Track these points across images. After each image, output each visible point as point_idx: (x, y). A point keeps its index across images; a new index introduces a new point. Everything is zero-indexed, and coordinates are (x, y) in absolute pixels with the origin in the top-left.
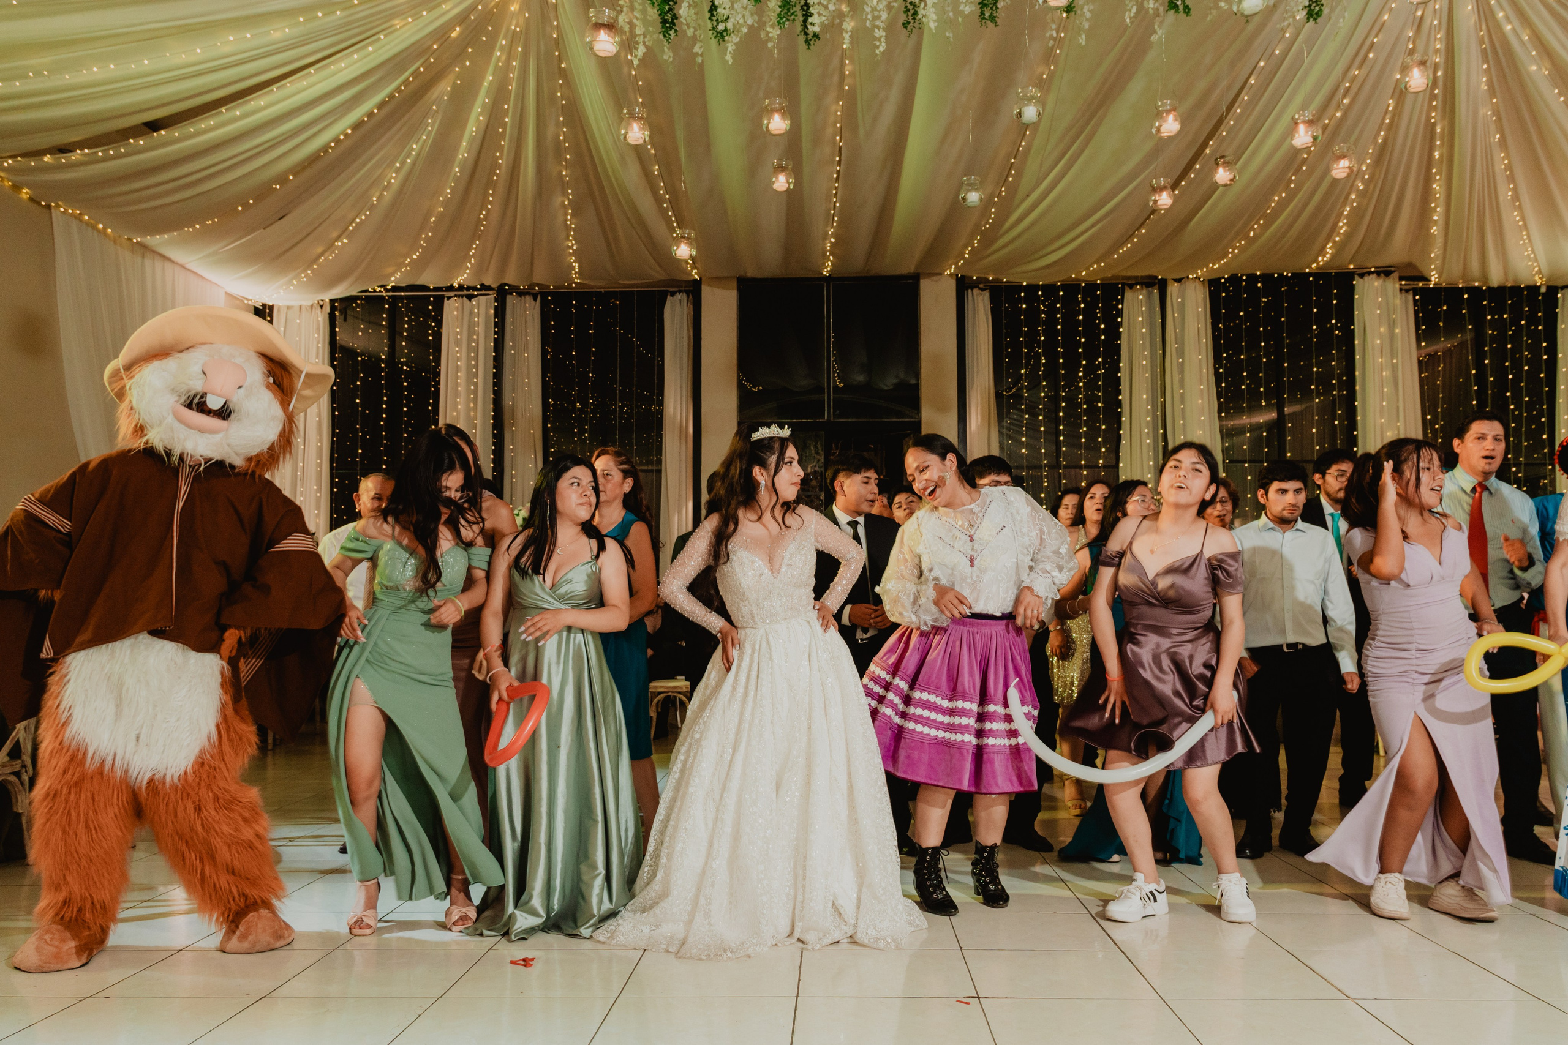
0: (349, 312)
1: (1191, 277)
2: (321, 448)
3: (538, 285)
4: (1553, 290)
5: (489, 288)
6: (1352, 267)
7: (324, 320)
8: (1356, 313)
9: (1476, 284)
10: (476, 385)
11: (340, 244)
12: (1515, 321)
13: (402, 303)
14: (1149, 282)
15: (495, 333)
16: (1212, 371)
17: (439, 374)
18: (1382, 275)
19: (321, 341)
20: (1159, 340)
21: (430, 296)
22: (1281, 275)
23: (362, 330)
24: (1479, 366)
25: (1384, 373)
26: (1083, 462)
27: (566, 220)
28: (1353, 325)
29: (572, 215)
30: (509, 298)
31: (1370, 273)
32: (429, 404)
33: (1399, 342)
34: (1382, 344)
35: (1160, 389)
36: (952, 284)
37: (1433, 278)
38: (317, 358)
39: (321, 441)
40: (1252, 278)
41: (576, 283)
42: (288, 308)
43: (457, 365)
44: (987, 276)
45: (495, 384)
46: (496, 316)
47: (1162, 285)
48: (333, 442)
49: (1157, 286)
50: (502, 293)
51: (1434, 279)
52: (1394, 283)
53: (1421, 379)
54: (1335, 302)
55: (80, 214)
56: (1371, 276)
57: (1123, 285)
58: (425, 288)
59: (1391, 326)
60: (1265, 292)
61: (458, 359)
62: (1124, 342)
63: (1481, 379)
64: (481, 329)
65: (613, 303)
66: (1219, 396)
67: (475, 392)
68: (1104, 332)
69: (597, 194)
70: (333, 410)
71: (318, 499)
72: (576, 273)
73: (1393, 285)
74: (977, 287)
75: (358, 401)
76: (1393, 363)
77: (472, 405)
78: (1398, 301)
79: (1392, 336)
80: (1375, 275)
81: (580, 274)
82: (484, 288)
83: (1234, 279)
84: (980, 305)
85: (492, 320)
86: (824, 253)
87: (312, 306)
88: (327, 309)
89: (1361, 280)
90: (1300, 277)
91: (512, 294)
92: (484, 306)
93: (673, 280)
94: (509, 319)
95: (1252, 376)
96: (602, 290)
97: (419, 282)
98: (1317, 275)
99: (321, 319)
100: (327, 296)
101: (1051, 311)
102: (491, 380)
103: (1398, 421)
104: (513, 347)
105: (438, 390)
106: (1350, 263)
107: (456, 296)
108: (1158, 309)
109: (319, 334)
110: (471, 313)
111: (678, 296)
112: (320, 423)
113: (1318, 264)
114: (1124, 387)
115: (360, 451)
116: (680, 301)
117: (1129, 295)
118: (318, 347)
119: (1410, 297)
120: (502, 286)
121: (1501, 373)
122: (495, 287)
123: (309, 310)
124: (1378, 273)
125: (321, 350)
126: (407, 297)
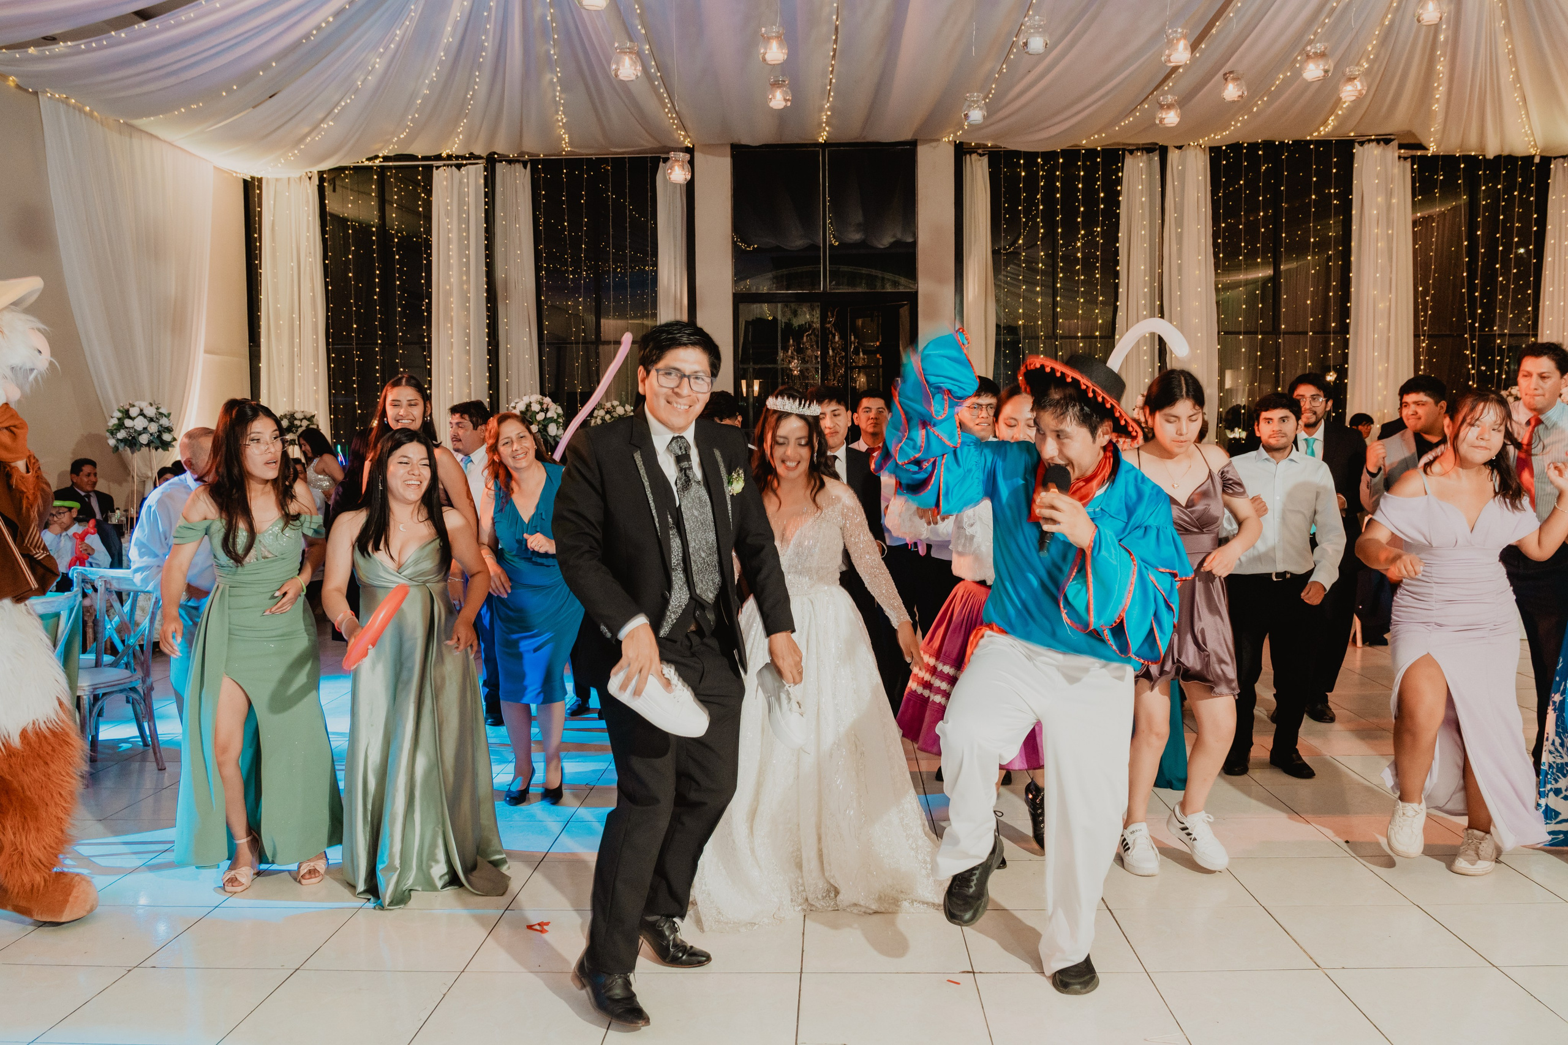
0: (337, 183)
1: (1192, 144)
2: (316, 324)
3: (528, 153)
4: (1546, 161)
5: (479, 157)
6: (1352, 134)
7: (313, 192)
8: (1355, 182)
9: (1473, 154)
10: (468, 257)
11: (326, 126)
12: (1508, 190)
13: (391, 172)
14: (1149, 149)
15: (486, 203)
16: (1210, 241)
17: (430, 246)
18: (1382, 143)
19: (311, 215)
20: (1158, 209)
21: (418, 166)
22: (1282, 143)
23: (352, 202)
24: (1471, 237)
25: (1379, 244)
26: (1079, 334)
27: (555, 96)
28: (1352, 194)
29: (561, 91)
30: (498, 165)
31: (1370, 141)
32: (422, 278)
33: (1396, 210)
34: (1378, 214)
35: (1158, 259)
36: (951, 149)
37: (1431, 149)
39: (316, 316)
40: (1253, 146)
41: (566, 151)
42: (277, 180)
43: (449, 237)
44: (986, 143)
45: (487, 256)
46: (486, 186)
47: (1163, 151)
48: (327, 315)
49: (1158, 152)
50: (491, 161)
52: (1393, 152)
54: (1334, 171)
55: (67, 98)
56: (1371, 144)
57: (1124, 150)
58: (413, 157)
59: (1389, 194)
60: (1266, 159)
61: (449, 231)
62: (1123, 211)
63: (1472, 251)
64: (472, 199)
65: (604, 168)
67: (468, 264)
68: (1104, 200)
69: (587, 73)
70: (326, 284)
71: (316, 375)
72: (566, 143)
73: (1392, 153)
74: (976, 152)
75: (350, 275)
76: (1388, 234)
77: (465, 278)
78: (1396, 171)
79: (1389, 207)
80: (1375, 143)
81: (571, 143)
82: (472, 156)
83: (1235, 147)
84: (979, 171)
85: (482, 190)
86: (820, 124)
87: (300, 177)
88: (316, 180)
89: (1361, 148)
90: (1300, 145)
91: (501, 161)
92: (474, 174)
93: (664, 147)
94: (499, 189)
95: (1250, 246)
96: (594, 157)
97: (407, 152)
98: (1318, 143)
99: (311, 190)
100: (315, 170)
101: (1050, 178)
102: (483, 253)
103: (1390, 292)
104: (504, 218)
105: (430, 263)
106: (1351, 131)
107: (444, 165)
108: (1158, 177)
109: (308, 207)
110: (461, 182)
111: (670, 162)
112: (314, 298)
113: (1319, 133)
114: (1122, 257)
115: (355, 326)
117: (1129, 160)
118: (308, 220)
119: (1408, 164)
120: (491, 155)
121: (1491, 245)
122: (484, 155)
123: (298, 181)
124: (1378, 141)
125: (311, 223)
126: (396, 167)
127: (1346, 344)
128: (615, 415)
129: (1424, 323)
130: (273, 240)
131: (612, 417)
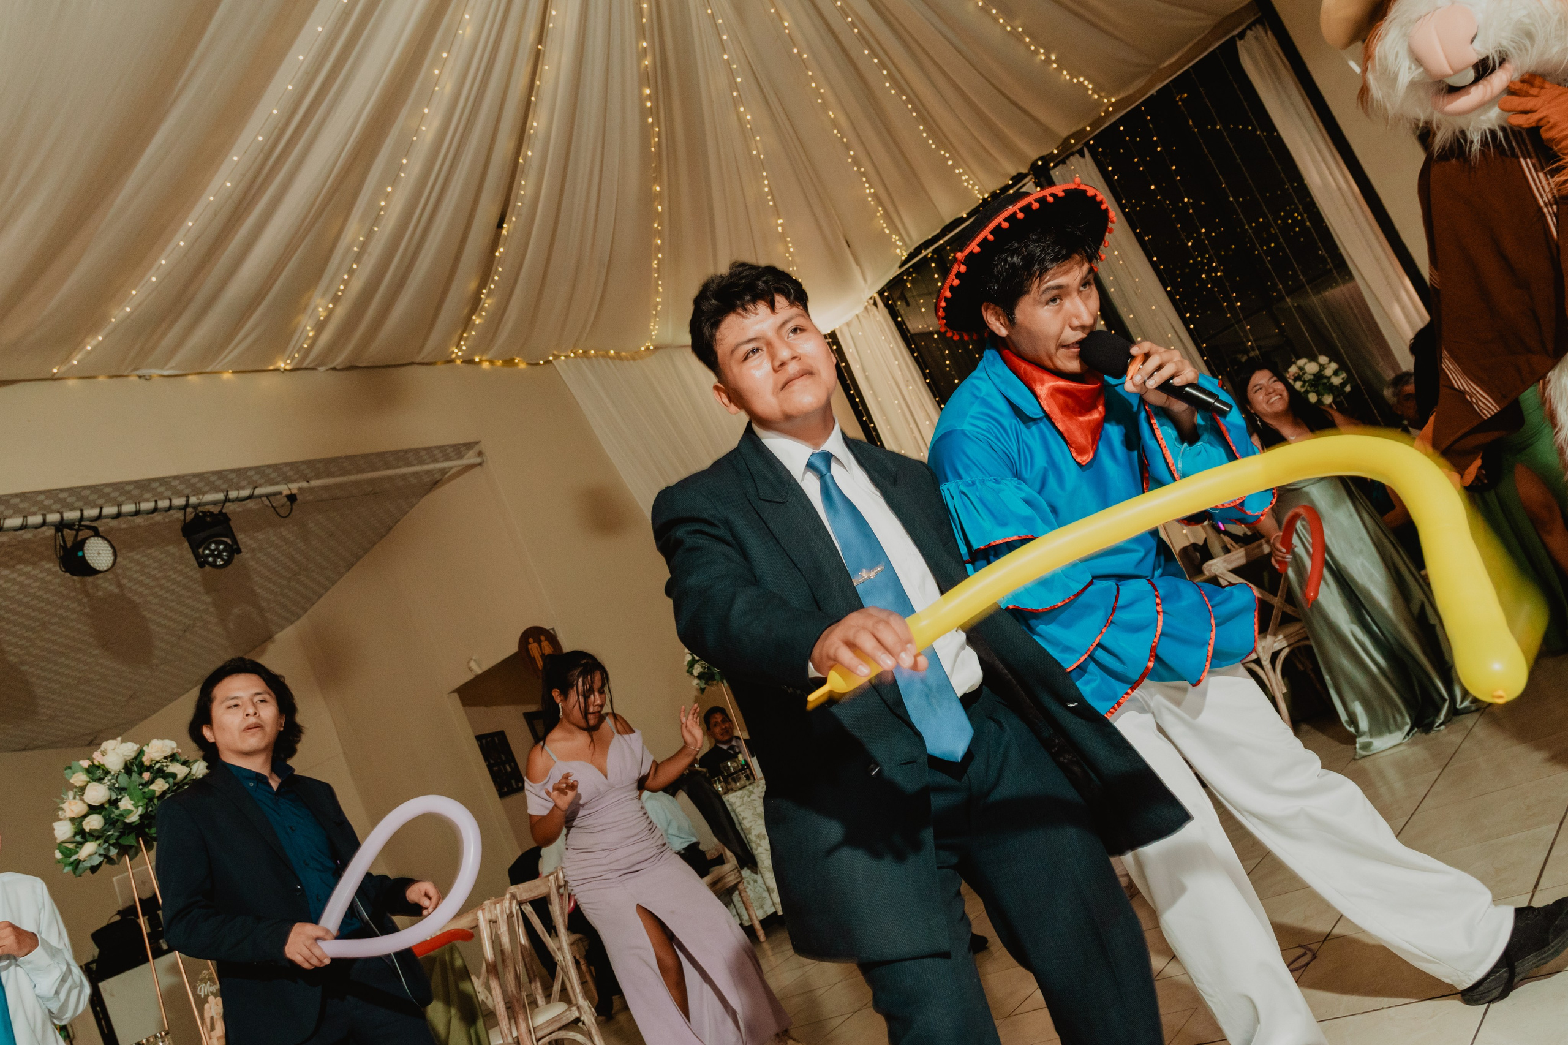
0: (908, 295)
3: (1071, 137)
5: (1022, 176)
7: (884, 317)
19: (892, 341)
23: (923, 305)
27: (1003, 26)
29: (1002, 15)
30: (1054, 174)
38: (897, 359)
41: (1112, 105)
42: (848, 324)
50: (1042, 173)
55: (584, 352)
58: (958, 221)
72: (1094, 92)
81: (1100, 88)
82: (1018, 179)
87: (866, 308)
88: (880, 303)
91: (1051, 167)
93: (1227, 19)
97: (948, 221)
99: (880, 316)
100: (873, 291)
109: (887, 334)
111: (1250, 34)
116: (1256, 38)
118: (892, 349)
120: (1034, 165)
122: (1024, 170)
123: (866, 315)
125: (896, 349)
126: (947, 243)
128: (1307, 377)
130: (871, 388)
131: (1305, 382)
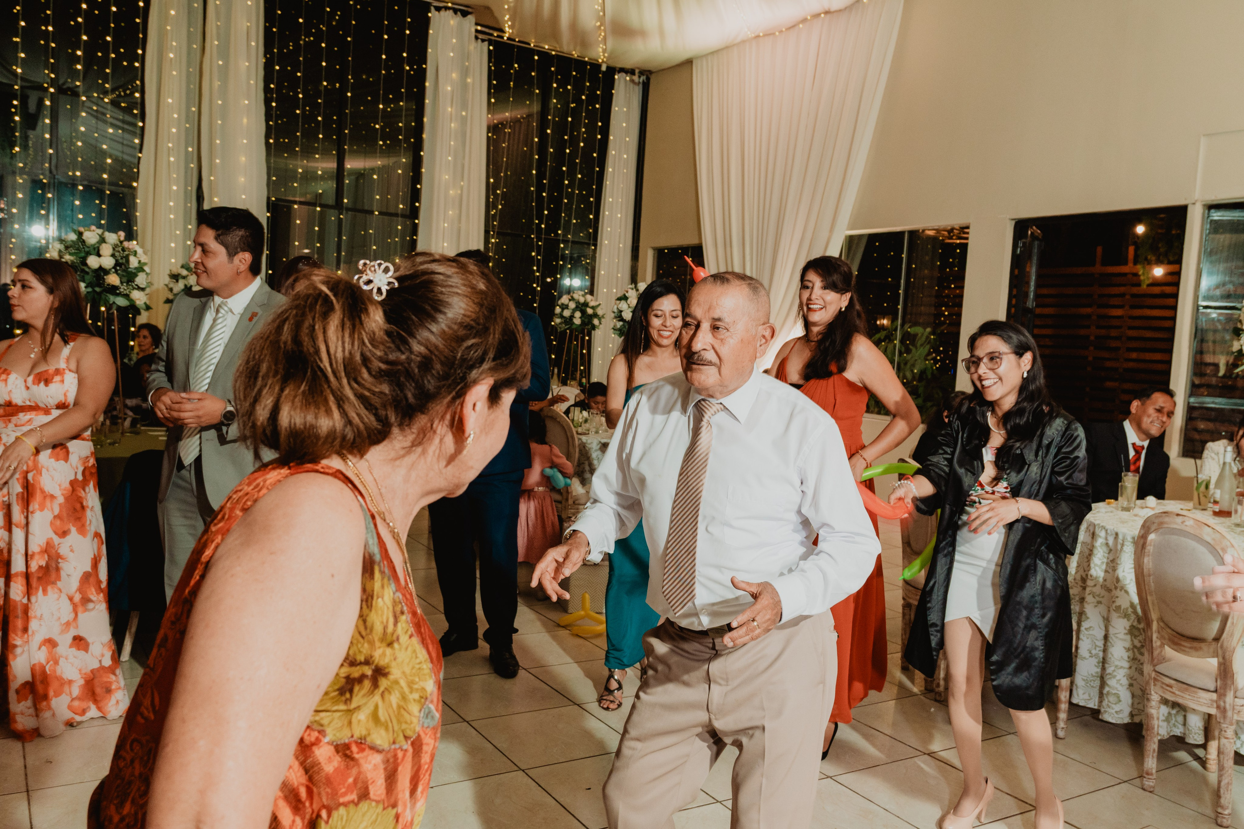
4: (612, 71)
8: (430, 50)
9: (547, 47)
12: (577, 94)
16: (261, 85)
18: (459, 13)
24: (543, 135)
25: (453, 125)
28: (426, 64)
31: (447, 8)
34: (453, 91)
37: (507, 29)
51: (508, 31)
52: (470, 26)
53: (488, 137)
54: (408, 32)
56: (448, 12)
59: (465, 72)
63: (542, 149)
66: (268, 116)
73: (468, 28)
76: (462, 116)
78: (472, 47)
79: (464, 86)
80: (452, 11)
89: (437, 14)
95: (310, 99)
103: (462, 180)
119: (485, 46)
121: (560, 146)
124: (455, 11)
127: (415, 229)
129: (494, 220)
